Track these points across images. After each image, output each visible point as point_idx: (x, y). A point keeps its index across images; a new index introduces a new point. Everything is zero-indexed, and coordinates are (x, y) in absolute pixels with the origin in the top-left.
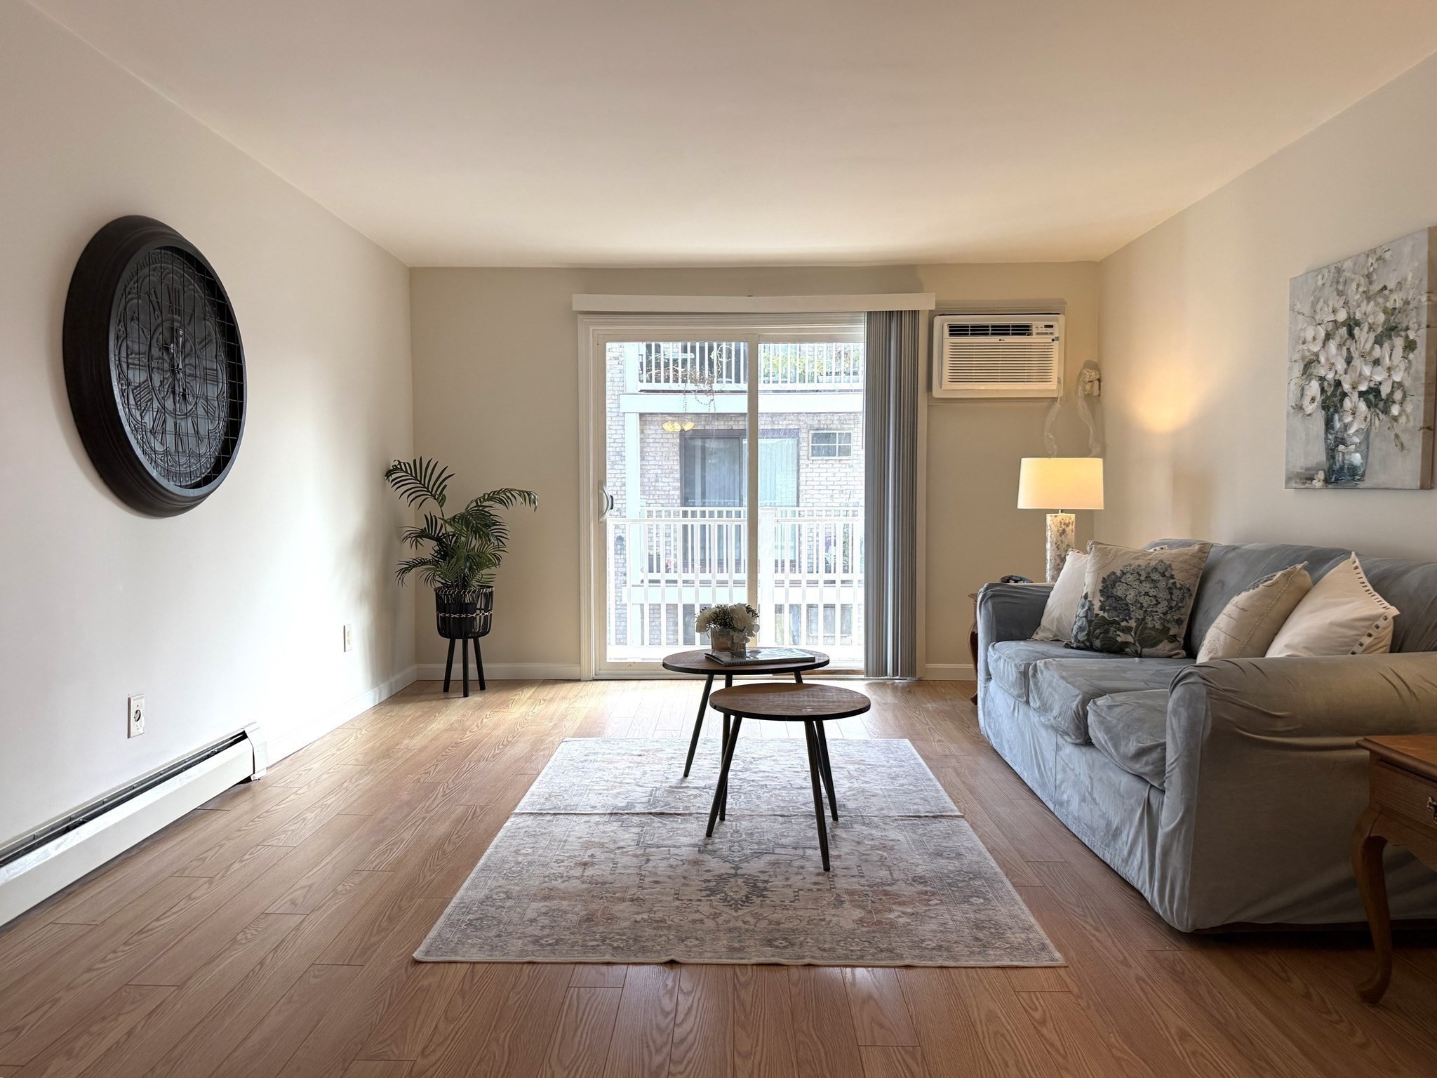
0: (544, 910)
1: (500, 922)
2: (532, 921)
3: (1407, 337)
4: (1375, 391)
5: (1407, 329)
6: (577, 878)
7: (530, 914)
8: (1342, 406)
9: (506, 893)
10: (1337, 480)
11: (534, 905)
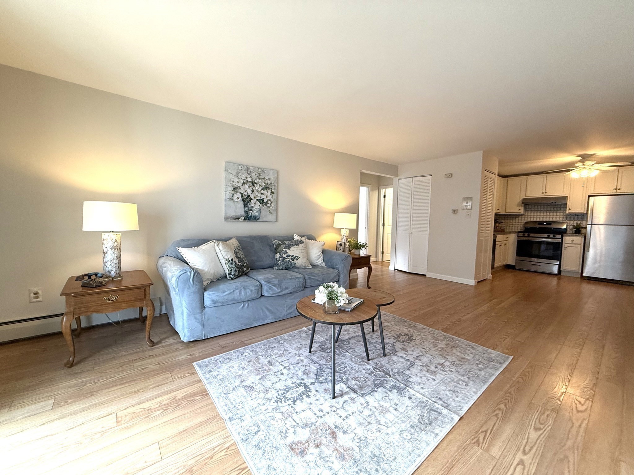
0: (466, 355)
1: (483, 357)
2: (472, 353)
3: (272, 191)
4: (263, 200)
5: (272, 189)
6: (448, 361)
7: (472, 356)
8: (250, 201)
9: (478, 367)
10: (249, 219)
11: (469, 358)
